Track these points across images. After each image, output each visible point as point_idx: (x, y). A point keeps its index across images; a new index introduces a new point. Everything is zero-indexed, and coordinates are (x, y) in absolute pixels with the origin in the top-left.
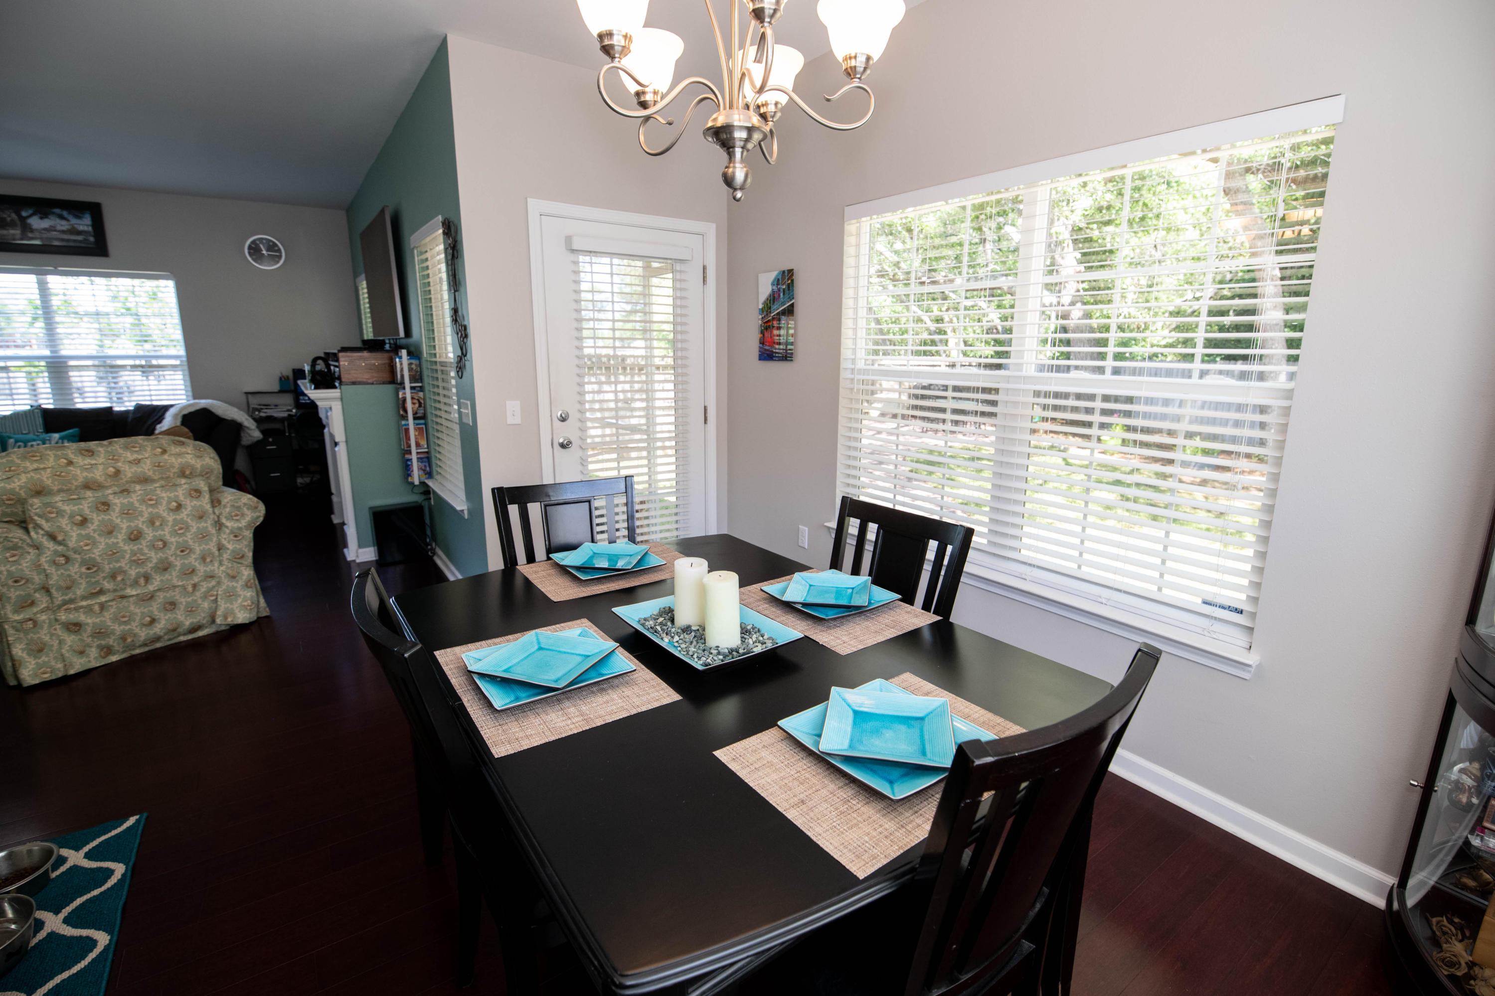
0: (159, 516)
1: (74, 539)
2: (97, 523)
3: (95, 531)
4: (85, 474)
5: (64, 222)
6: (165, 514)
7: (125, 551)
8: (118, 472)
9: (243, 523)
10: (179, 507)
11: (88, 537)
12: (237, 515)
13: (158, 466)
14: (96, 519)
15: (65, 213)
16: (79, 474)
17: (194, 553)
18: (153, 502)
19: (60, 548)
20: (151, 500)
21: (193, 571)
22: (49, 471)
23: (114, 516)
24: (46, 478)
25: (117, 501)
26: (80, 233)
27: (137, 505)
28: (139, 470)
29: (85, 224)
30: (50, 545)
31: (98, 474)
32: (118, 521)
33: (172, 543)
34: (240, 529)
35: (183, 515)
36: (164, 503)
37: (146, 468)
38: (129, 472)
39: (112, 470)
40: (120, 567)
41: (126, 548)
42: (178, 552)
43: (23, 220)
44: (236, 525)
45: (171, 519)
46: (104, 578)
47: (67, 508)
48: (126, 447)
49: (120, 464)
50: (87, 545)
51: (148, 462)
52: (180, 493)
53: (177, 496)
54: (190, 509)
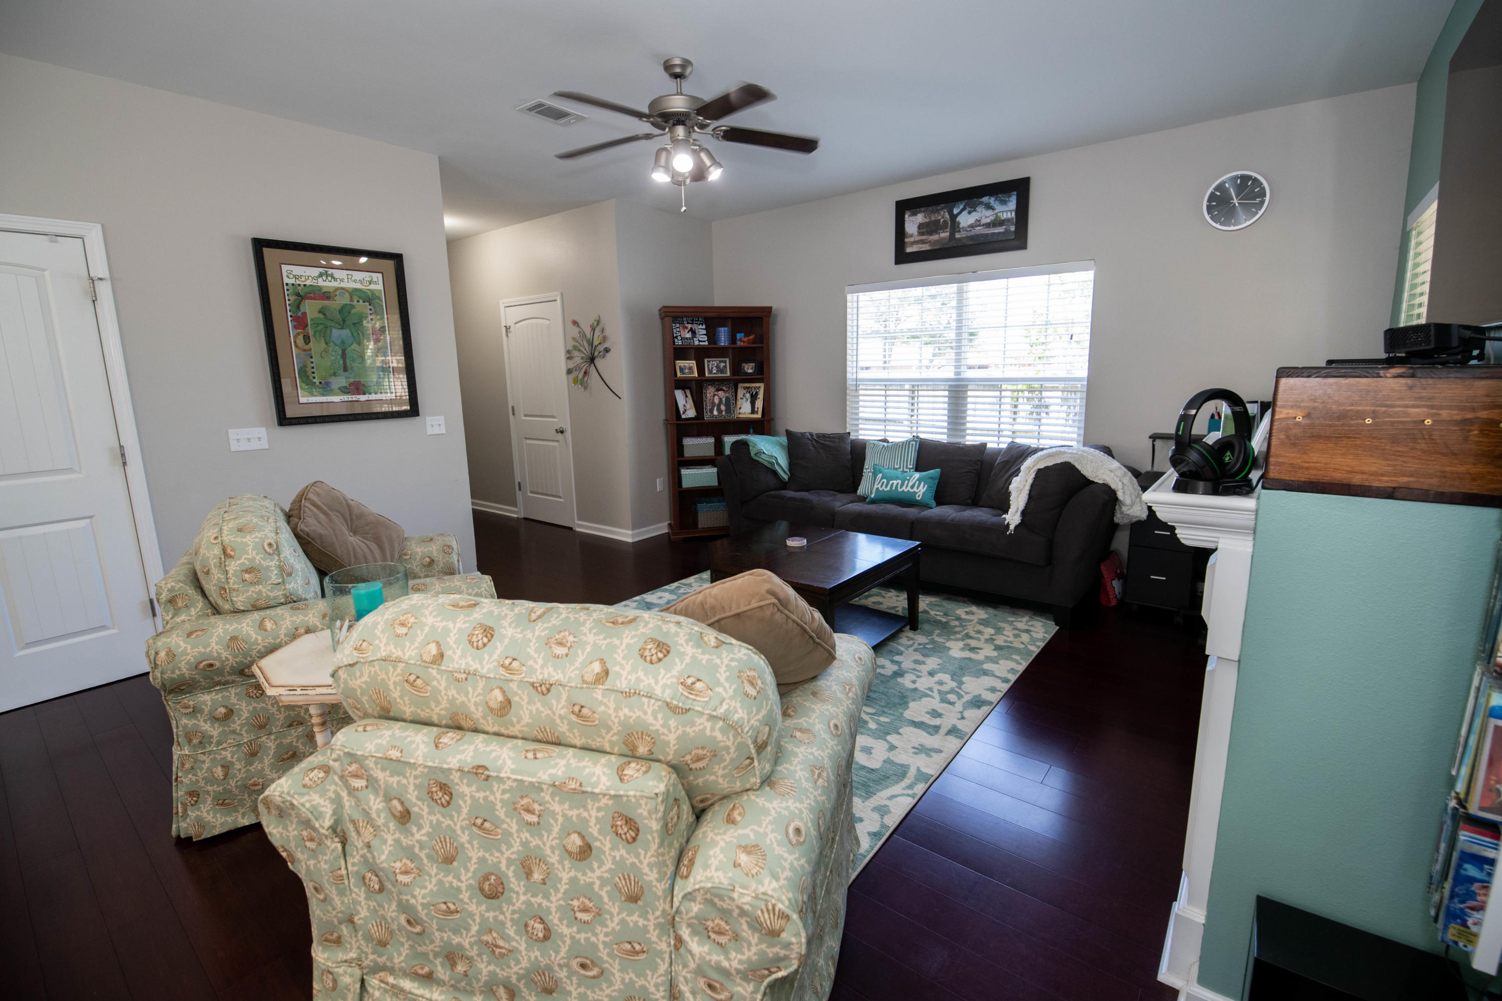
0: (541, 858)
2: (427, 827)
3: (422, 844)
4: (453, 692)
5: (990, 213)
6: (554, 859)
7: (472, 915)
8: (506, 705)
9: (735, 960)
10: (586, 852)
11: (411, 853)
12: (720, 933)
13: (579, 715)
14: (426, 818)
15: (992, 201)
16: (443, 691)
17: (610, 984)
18: (534, 819)
20: (530, 811)
22: (401, 665)
23: (457, 825)
24: (394, 683)
26: (1001, 223)
27: (501, 813)
28: (544, 712)
29: (1007, 210)
31: (471, 701)
32: (464, 838)
33: (562, 936)
34: (726, 973)
35: (594, 874)
36: (556, 829)
37: (556, 713)
38: (524, 710)
39: (497, 696)
40: (460, 946)
41: (473, 908)
42: (574, 964)
43: (953, 217)
44: (716, 957)
45: (565, 876)
46: (436, 955)
53: (585, 821)
54: (608, 865)
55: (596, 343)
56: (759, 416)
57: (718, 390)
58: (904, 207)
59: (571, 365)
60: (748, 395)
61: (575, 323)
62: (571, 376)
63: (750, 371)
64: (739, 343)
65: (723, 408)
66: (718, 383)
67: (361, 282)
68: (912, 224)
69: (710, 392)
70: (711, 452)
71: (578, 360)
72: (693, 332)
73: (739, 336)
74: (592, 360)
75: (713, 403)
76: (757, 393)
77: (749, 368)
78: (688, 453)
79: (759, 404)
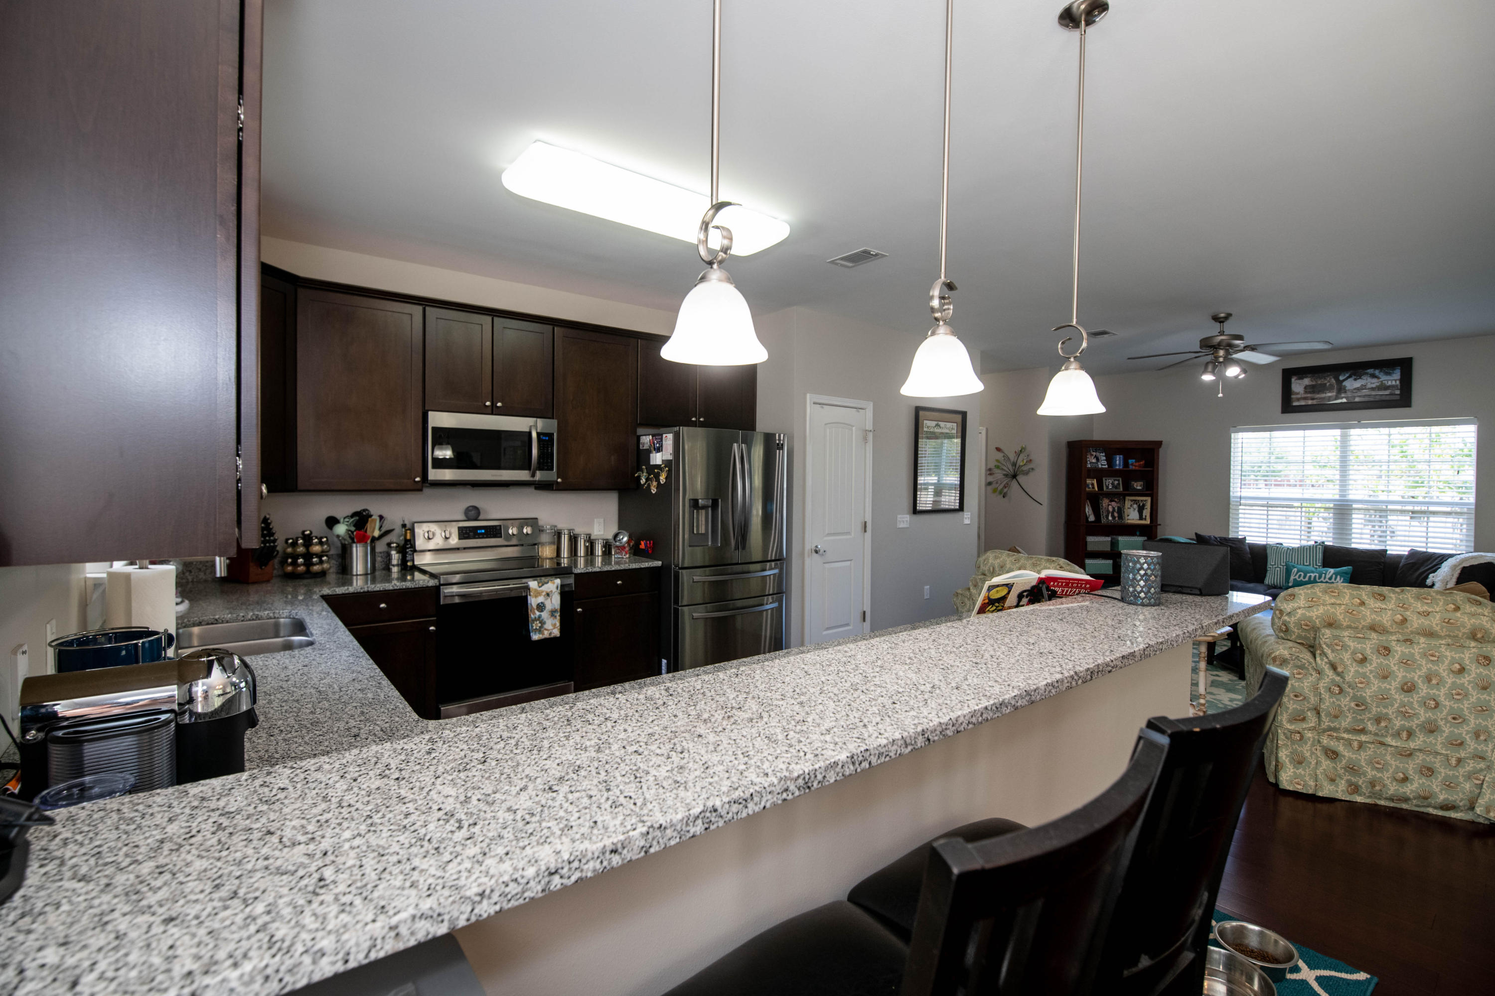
0: (1437, 674)
1: (1351, 674)
2: (1375, 665)
3: (1371, 672)
4: (1374, 616)
5: (1375, 380)
6: (1445, 674)
7: (1395, 700)
8: (1405, 620)
10: (1462, 670)
11: (1364, 675)
13: (1448, 623)
14: (1376, 661)
15: (1377, 372)
16: (1368, 616)
17: (1468, 725)
18: (1435, 659)
19: (1338, 679)
20: (1434, 656)
21: (1461, 744)
22: (1343, 607)
23: (1392, 663)
24: (1339, 613)
25: (1398, 649)
26: (1387, 388)
27: (1417, 657)
28: (1427, 623)
29: (1393, 379)
30: (1330, 673)
31: (1386, 619)
32: (1395, 668)
33: (1445, 706)
35: (1465, 680)
36: (1447, 662)
37: (1435, 622)
38: (1416, 622)
39: (1399, 617)
40: (1387, 714)
41: (1397, 697)
42: (1450, 718)
43: (1339, 383)
45: (1450, 681)
46: (1369, 719)
47: (1352, 644)
48: (1418, 598)
49: (1408, 613)
50: (1361, 683)
51: (1438, 616)
52: (1467, 657)
53: (1463, 659)
54: (1473, 675)
55: (1020, 463)
56: (1148, 522)
57: (1111, 501)
58: (1288, 375)
59: (990, 479)
60: (1135, 506)
61: (998, 449)
62: (989, 488)
63: (1139, 488)
64: (1131, 467)
65: (1116, 515)
66: (1111, 496)
67: (948, 429)
68: (1298, 386)
69: (1105, 502)
70: (1108, 548)
71: (999, 475)
72: (1098, 459)
73: (1130, 461)
74: (1014, 476)
75: (1108, 512)
76: (1144, 505)
77: (1138, 486)
78: (1090, 548)
79: (1147, 512)
